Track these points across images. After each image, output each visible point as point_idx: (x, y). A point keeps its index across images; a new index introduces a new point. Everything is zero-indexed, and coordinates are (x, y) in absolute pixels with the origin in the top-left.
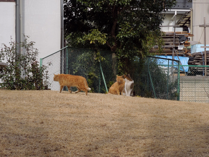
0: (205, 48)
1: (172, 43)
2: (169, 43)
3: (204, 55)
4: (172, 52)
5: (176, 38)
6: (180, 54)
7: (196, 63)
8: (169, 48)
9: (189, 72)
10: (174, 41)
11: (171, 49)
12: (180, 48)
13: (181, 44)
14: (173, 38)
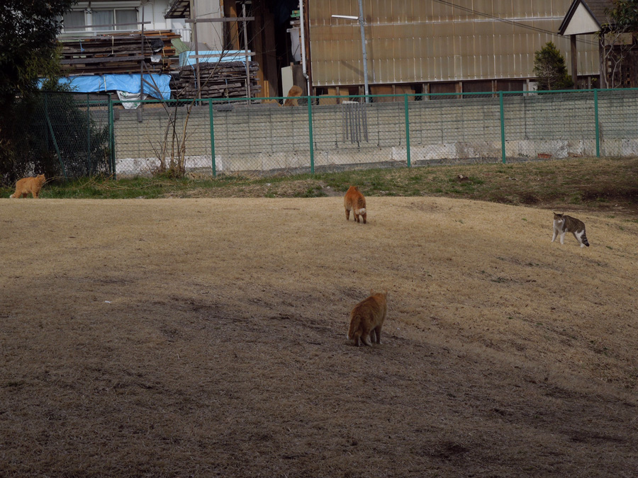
0: (197, 59)
1: (140, 52)
2: (135, 52)
3: (196, 70)
4: (139, 68)
5: (145, 43)
6: (154, 70)
7: (184, 85)
8: (135, 61)
9: (173, 100)
10: (143, 48)
11: (139, 62)
12: (155, 59)
13: (155, 53)
14: (140, 43)
